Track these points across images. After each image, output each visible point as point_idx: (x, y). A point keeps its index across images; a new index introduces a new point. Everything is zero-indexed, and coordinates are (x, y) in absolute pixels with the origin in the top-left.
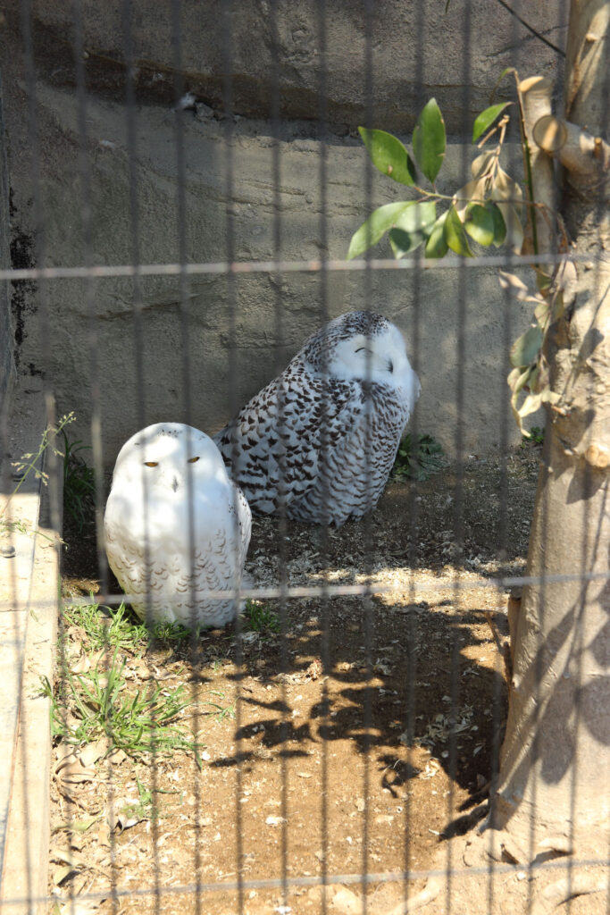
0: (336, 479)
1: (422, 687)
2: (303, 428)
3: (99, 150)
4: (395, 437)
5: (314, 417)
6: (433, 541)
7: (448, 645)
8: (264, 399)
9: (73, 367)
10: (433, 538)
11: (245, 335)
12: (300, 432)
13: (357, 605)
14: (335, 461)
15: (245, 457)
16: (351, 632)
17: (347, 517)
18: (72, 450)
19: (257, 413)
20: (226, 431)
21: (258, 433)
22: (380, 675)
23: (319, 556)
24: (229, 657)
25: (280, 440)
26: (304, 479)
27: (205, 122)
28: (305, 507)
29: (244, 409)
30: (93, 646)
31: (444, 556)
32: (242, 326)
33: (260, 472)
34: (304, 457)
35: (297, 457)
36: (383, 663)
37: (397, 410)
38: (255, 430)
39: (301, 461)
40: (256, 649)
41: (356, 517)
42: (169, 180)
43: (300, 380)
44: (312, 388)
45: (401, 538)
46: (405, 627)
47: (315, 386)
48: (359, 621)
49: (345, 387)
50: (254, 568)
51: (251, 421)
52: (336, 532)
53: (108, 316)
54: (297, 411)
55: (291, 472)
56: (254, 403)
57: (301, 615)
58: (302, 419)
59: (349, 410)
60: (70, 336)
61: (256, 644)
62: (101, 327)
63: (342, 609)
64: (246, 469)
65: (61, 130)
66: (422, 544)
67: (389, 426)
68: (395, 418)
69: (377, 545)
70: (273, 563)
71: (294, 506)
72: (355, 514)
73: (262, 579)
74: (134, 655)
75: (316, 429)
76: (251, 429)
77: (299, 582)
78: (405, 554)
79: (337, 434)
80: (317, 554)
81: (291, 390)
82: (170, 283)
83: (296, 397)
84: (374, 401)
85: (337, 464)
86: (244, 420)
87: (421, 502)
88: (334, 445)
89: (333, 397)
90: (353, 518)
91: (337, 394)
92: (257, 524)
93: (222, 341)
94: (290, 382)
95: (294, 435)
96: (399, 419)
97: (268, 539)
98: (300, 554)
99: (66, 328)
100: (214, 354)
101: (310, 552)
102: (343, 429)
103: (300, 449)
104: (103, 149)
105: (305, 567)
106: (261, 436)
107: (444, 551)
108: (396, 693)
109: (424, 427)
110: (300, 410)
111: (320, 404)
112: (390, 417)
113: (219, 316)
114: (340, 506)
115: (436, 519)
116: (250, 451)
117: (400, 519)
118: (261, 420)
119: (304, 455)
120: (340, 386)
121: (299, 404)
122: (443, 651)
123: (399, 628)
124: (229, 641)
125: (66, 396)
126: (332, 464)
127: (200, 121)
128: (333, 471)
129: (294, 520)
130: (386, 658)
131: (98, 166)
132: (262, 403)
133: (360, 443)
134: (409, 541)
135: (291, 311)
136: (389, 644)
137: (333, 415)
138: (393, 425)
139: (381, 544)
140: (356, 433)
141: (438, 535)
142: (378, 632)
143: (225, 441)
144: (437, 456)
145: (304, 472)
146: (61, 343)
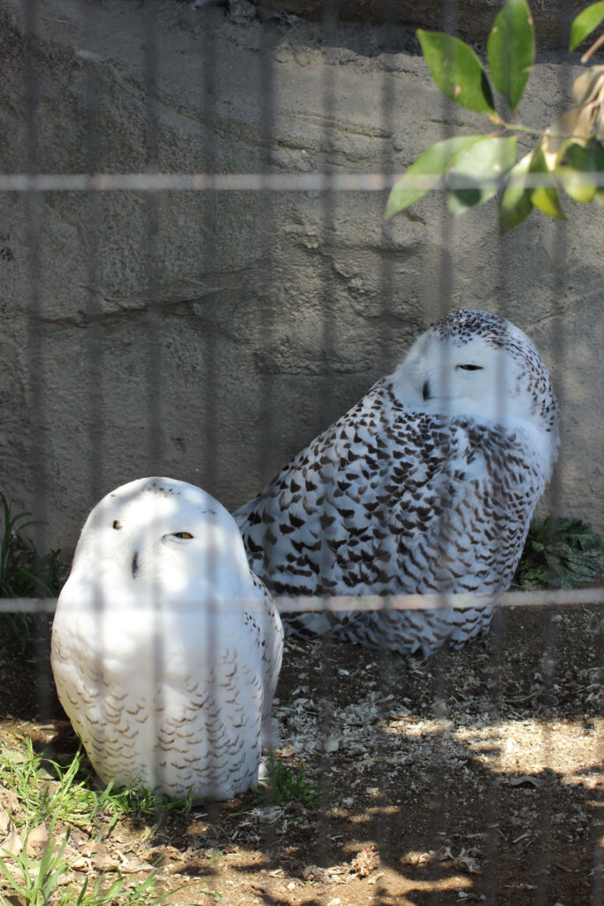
0: (426, 581)
1: (526, 890)
2: (375, 501)
3: (75, 65)
4: (521, 517)
5: (393, 484)
6: (573, 683)
7: (573, 832)
8: (316, 454)
9: (23, 397)
10: (575, 677)
11: (294, 354)
12: (370, 507)
13: (443, 774)
14: (424, 553)
15: (284, 545)
16: (427, 810)
17: (442, 642)
18: (17, 526)
19: (304, 475)
20: (256, 503)
21: (304, 507)
22: (463, 871)
23: (393, 700)
24: (235, 842)
25: (339, 518)
26: (375, 581)
27: (242, 24)
28: (375, 624)
29: (287, 468)
30: (27, 819)
31: (590, 705)
32: (288, 339)
33: (307, 568)
34: (377, 546)
35: (366, 547)
36: (470, 855)
37: (524, 471)
38: (300, 503)
39: (371, 552)
40: (278, 831)
41: (456, 642)
42: (179, 112)
43: (372, 424)
44: (391, 436)
45: (525, 676)
46: (511, 805)
47: (396, 434)
48: (442, 796)
49: (443, 436)
50: (289, 716)
51: (295, 487)
52: (423, 664)
53: (79, 319)
54: (366, 474)
55: (356, 569)
56: (302, 459)
57: (353, 785)
58: (373, 486)
59: (448, 473)
60: (20, 350)
61: (279, 824)
62: (67, 337)
63: (418, 778)
64: (286, 563)
65: (18, 34)
66: (556, 687)
67: (511, 500)
68: (520, 486)
69: (486, 687)
70: (320, 709)
71: (358, 623)
72: (455, 637)
73: (301, 733)
74: (90, 835)
75: (395, 502)
76: (295, 500)
77: (357, 738)
78: (529, 701)
79: (428, 511)
80: (391, 697)
81: (357, 440)
82: (176, 269)
83: (363, 451)
84: (487, 457)
85: (427, 557)
86: (284, 486)
87: (562, 622)
88: (424, 529)
89: (422, 452)
90: (452, 644)
91: (430, 448)
92: (300, 649)
93: (256, 363)
94: (356, 428)
95: (360, 511)
96: (527, 489)
97: (316, 673)
98: (363, 696)
99: (14, 337)
100: (244, 385)
101: (379, 693)
102: (438, 503)
103: (369, 533)
104: (81, 64)
105: (370, 717)
106: (310, 512)
107: (590, 697)
108: (483, 897)
109: (574, 506)
110: (370, 471)
111: (402, 464)
112: (511, 484)
113: (253, 324)
114: (430, 624)
115: (582, 649)
116: (292, 535)
117: (525, 649)
118: (310, 487)
119: (376, 543)
120: (434, 435)
121: (370, 461)
122: (565, 841)
123: (502, 807)
124: (239, 819)
125: (11, 443)
126: (420, 558)
127: (234, 23)
128: (421, 569)
129: (359, 645)
130: (475, 849)
131: (71, 88)
132: (313, 459)
133: (465, 526)
134: (538, 681)
135: (364, 318)
136: (483, 829)
137: (422, 480)
138: (518, 497)
139: (491, 684)
140: (458, 510)
141: (583, 673)
142: (468, 812)
143: (254, 519)
144: (594, 554)
145: (375, 569)
146: (5, 360)
